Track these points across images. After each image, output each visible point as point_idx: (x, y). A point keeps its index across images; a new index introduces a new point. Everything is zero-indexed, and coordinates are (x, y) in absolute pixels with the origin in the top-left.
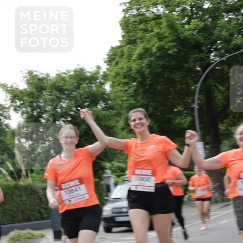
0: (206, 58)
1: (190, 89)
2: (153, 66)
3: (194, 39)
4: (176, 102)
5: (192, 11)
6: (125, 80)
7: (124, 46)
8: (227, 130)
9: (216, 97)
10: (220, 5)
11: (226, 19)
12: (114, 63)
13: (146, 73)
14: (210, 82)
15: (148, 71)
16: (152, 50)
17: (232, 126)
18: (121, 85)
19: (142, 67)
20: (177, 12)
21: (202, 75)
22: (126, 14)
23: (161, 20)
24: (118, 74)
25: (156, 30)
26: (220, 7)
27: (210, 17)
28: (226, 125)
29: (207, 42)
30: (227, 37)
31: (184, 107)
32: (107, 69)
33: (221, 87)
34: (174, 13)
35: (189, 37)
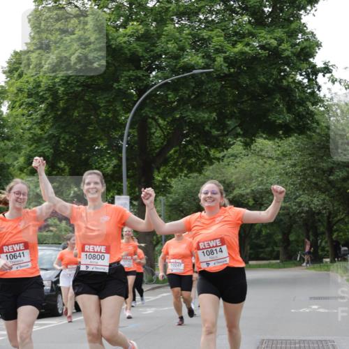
0: (144, 78)
1: (118, 120)
2: (69, 82)
3: (129, 50)
4: (98, 136)
5: (130, 8)
6: (30, 100)
8: (164, 181)
9: (153, 134)
10: (169, 5)
11: (177, 25)
12: (16, 75)
13: (60, 92)
14: (147, 111)
15: (63, 89)
17: (171, 177)
18: (24, 106)
19: (55, 83)
20: (110, 9)
21: (137, 101)
22: (38, 6)
24: (20, 90)
26: (170, 7)
27: (155, 21)
28: (162, 174)
29: (147, 56)
30: (175, 50)
31: (108, 145)
32: (5, 82)
33: (161, 121)
34: (105, 9)
35: (124, 45)
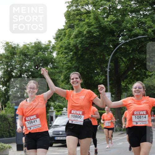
0: (116, 40)
1: (105, 59)
2: (83, 42)
3: (110, 28)
4: (96, 66)
5: (110, 9)
6: (66, 51)
7: (66, 29)
8: (126, 86)
9: (121, 65)
10: (127, 8)
11: (130, 17)
12: (59, 39)
13: (79, 47)
14: (118, 55)
15: (80, 46)
16: (83, 33)
17: (129, 84)
18: (63, 54)
19: (76, 43)
20: (100, 10)
21: (113, 50)
22: (69, 9)
23: (90, 14)
24: (61, 46)
25: (87, 20)
27: (121, 15)
28: (125, 83)
29: (117, 30)
30: (130, 27)
31: (101, 70)
32: (55, 43)
33: (124, 59)
34: (98, 10)
35: (107, 26)
